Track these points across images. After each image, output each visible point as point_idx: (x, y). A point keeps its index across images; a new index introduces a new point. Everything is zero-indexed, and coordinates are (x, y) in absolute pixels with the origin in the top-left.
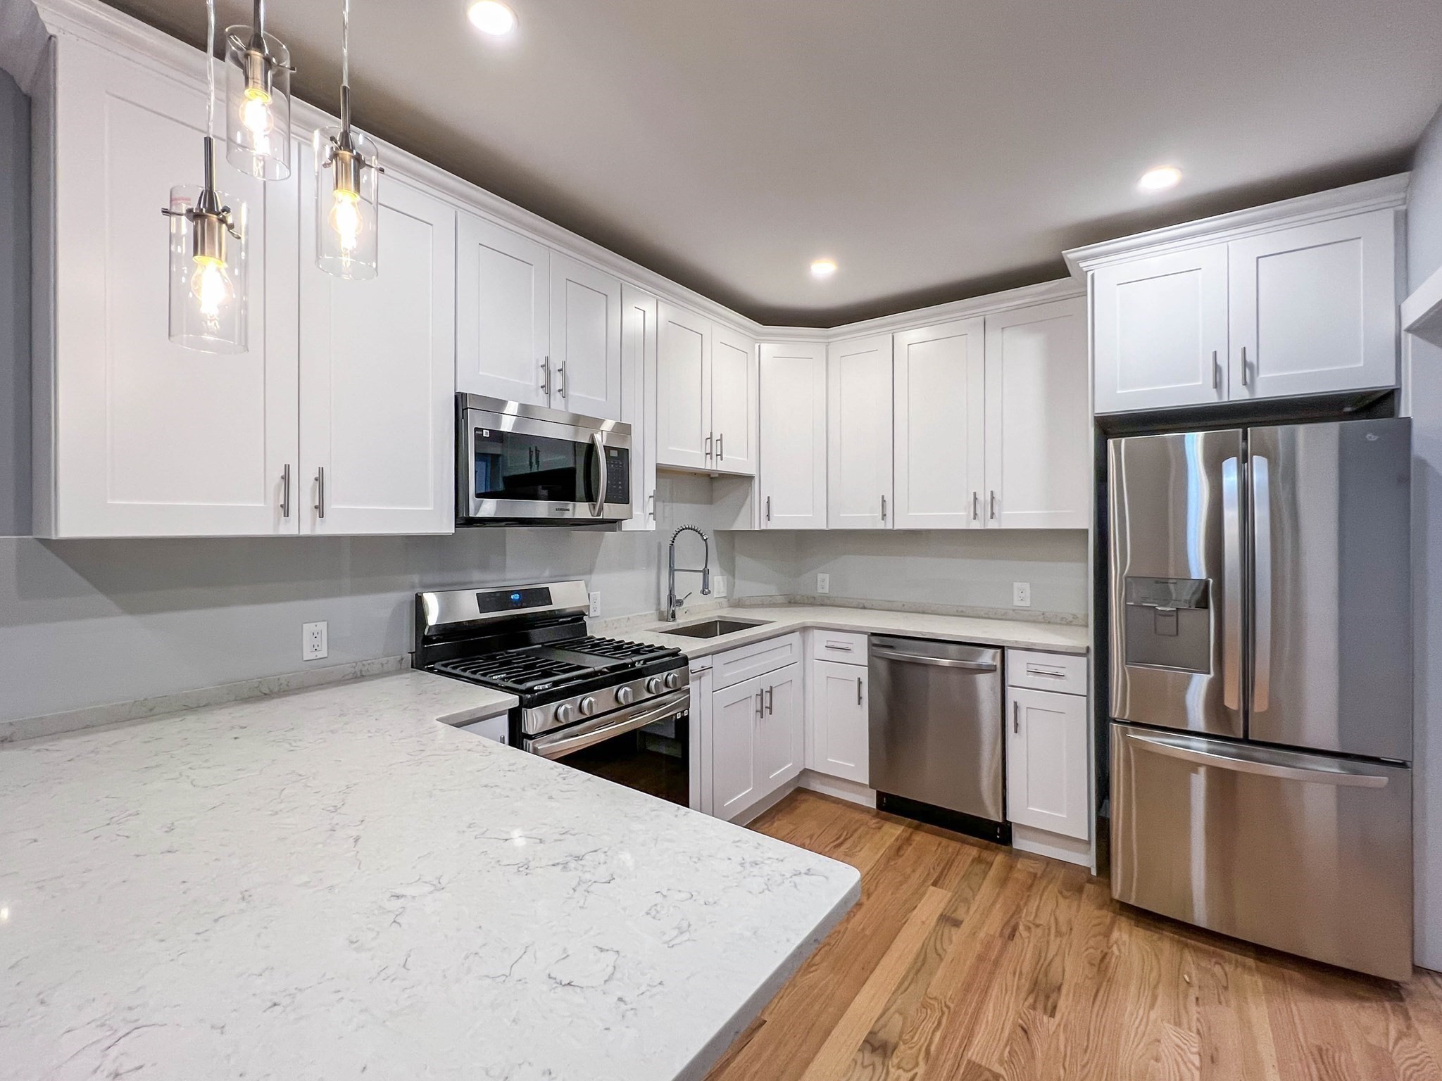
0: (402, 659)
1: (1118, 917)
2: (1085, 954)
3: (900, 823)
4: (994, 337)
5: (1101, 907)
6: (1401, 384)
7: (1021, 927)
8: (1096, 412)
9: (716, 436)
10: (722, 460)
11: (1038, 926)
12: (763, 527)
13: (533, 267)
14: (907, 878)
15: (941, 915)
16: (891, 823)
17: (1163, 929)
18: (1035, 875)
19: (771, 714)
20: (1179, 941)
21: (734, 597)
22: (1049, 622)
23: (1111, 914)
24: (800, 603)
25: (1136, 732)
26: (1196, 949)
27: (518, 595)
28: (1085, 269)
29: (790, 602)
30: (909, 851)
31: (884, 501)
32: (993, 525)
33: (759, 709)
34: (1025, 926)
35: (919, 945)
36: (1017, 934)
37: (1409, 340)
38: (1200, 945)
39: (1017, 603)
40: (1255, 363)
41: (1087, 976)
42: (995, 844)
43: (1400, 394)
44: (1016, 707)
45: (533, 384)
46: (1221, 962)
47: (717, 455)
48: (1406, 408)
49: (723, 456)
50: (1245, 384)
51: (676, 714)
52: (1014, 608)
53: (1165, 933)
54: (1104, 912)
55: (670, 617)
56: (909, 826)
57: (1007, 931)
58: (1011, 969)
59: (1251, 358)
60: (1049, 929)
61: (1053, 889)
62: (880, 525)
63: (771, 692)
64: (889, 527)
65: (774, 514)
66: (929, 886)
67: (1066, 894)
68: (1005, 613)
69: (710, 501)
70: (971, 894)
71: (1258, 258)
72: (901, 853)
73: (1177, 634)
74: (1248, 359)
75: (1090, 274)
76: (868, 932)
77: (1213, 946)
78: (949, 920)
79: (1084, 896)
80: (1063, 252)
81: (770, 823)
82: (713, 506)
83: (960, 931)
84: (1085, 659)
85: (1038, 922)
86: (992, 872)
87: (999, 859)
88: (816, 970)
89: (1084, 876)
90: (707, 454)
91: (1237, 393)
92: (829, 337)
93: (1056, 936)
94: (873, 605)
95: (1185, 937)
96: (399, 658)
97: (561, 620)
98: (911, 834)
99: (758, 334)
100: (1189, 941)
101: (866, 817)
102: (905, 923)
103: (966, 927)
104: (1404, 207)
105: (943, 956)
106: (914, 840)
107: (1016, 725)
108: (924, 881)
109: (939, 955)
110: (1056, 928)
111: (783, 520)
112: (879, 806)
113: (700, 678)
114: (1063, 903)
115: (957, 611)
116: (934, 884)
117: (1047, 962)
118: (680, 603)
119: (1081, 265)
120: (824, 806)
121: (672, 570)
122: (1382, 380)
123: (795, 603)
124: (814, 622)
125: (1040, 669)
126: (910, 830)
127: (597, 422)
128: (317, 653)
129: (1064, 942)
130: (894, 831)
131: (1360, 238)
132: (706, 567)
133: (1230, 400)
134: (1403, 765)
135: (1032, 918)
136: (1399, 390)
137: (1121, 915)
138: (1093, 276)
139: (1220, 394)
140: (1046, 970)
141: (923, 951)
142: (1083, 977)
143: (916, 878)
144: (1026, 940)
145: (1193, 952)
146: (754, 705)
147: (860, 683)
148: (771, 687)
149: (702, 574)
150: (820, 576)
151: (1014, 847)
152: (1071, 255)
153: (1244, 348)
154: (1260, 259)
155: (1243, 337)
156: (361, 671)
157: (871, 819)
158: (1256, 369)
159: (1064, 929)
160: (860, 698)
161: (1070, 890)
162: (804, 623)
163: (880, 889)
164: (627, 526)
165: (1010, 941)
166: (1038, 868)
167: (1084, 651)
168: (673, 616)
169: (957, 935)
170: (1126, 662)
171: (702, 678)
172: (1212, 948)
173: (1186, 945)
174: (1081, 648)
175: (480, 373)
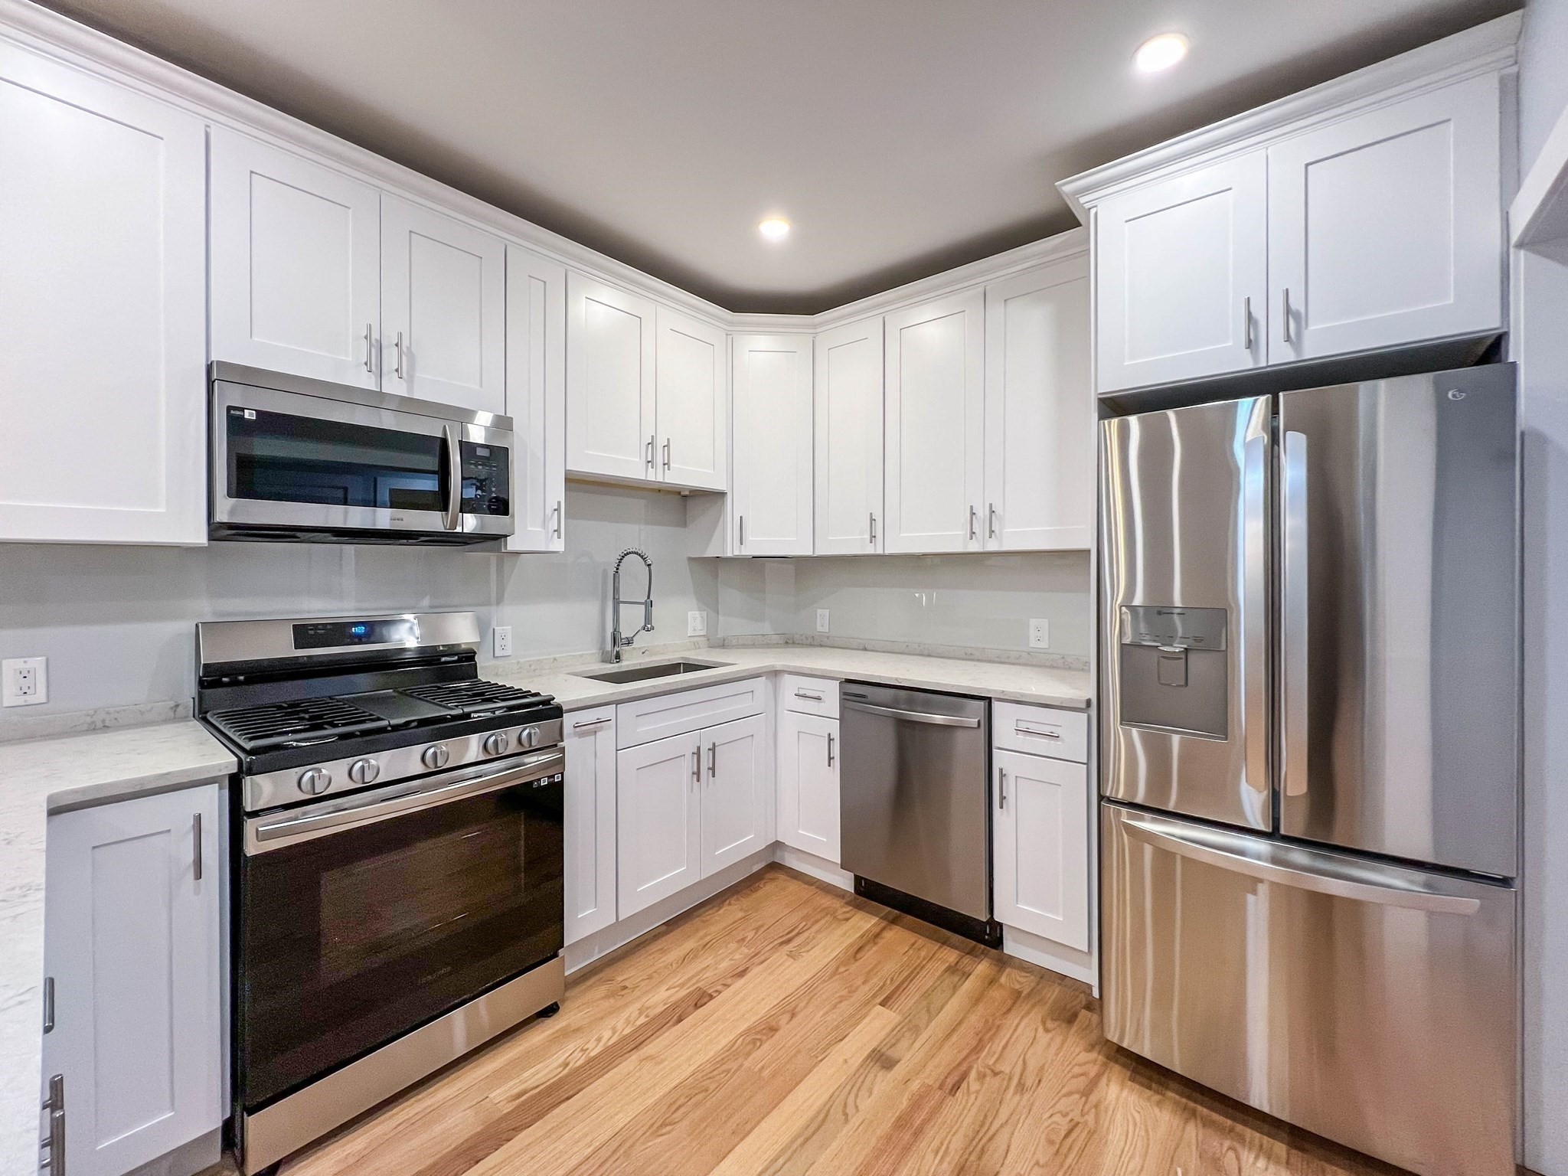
0: (177, 706)
1: (1112, 1064)
2: (1046, 1124)
3: (874, 914)
4: (996, 311)
5: (1091, 1047)
6: (1509, 327)
7: (973, 1075)
8: (1100, 392)
9: (661, 441)
10: (669, 469)
11: (996, 1074)
12: (736, 553)
13: (350, 211)
14: (852, 991)
15: (874, 1051)
16: (864, 913)
17: (1167, 1088)
18: (1019, 993)
19: (714, 776)
20: (1185, 1108)
21: (718, 636)
22: (1070, 668)
23: (1101, 1058)
24: (799, 644)
25: (1131, 817)
26: (1207, 1123)
27: (363, 628)
28: (1087, 206)
29: (787, 643)
30: (870, 955)
31: (872, 520)
32: (992, 546)
33: (695, 770)
34: (978, 1073)
35: (826, 1096)
36: (964, 1085)
37: (1520, 260)
38: (1215, 1116)
39: (1033, 644)
40: (1303, 310)
41: (1037, 1163)
42: (983, 946)
43: (1509, 336)
44: (1002, 775)
45: (350, 359)
46: (1238, 1146)
47: (664, 464)
48: (1516, 351)
49: (671, 465)
50: (1288, 339)
51: (540, 780)
52: (1031, 650)
53: (1170, 1094)
54: (1093, 1055)
55: (613, 658)
56: (884, 918)
57: (950, 1081)
58: (935, 1144)
59: (1297, 304)
60: (1010, 1079)
61: (1037, 1015)
62: (870, 550)
63: (713, 749)
64: (880, 551)
65: (749, 537)
66: (875, 1006)
67: (1050, 1024)
68: (1020, 656)
69: (684, 524)
70: (927, 1018)
71: (1307, 165)
72: (858, 956)
73: (1186, 684)
74: (1294, 306)
75: (1093, 211)
76: (766, 1073)
77: (1234, 1119)
78: (881, 1059)
79: (1074, 1028)
80: (1057, 184)
81: (716, 908)
82: (686, 529)
83: (889, 1075)
84: (1085, 716)
85: (998, 1068)
86: (968, 985)
87: (982, 968)
88: (669, 1132)
89: (1083, 998)
90: (649, 462)
91: (1279, 355)
92: (815, 326)
93: (1015, 1093)
94: (874, 647)
95: (1195, 1102)
96: (172, 704)
97: (443, 659)
98: (883, 929)
99: (731, 323)
100: (1199, 1108)
101: (837, 903)
102: (821, 1061)
103: (899, 1071)
104: (1515, 69)
105: (849, 1117)
106: (883, 938)
107: (1002, 798)
108: (874, 996)
109: (846, 1115)
110: (1020, 1079)
111: (758, 544)
112: (858, 889)
113: (595, 732)
114: (1043, 1038)
115: (966, 654)
116: (883, 1004)
117: (991, 1133)
118: (629, 642)
119: (1082, 200)
120: (794, 886)
121: (617, 602)
122: (1481, 321)
123: (794, 643)
124: (785, 665)
125: (1033, 728)
126: (884, 923)
127: (465, 416)
128: (26, 697)
129: (1023, 1103)
130: (865, 922)
131: (1450, 120)
132: (648, 598)
133: (1270, 364)
134: (1505, 882)
135: (991, 1062)
136: (1506, 334)
137: (1116, 1062)
138: (1096, 213)
139: (1256, 359)
140: (983, 1149)
141: (825, 1111)
142: (1033, 1163)
143: (864, 991)
144: (973, 1097)
145: (1200, 1125)
146: (687, 766)
147: (830, 740)
148: (714, 744)
149: (644, 606)
150: (819, 612)
151: (1005, 951)
152: (1068, 186)
153: (1287, 290)
154: (1310, 167)
155: (1287, 276)
156: (103, 721)
157: (842, 907)
158: (1303, 322)
159: (1030, 1081)
160: (830, 758)
161: (1055, 1020)
162: (773, 666)
163: (811, 1008)
164: (513, 544)
165: (950, 1097)
166: (1024, 982)
167: (1084, 706)
168: (618, 657)
169: (884, 1082)
170: (1121, 720)
171: (598, 733)
172: (1229, 1122)
173: (1193, 1114)
174: (1080, 701)
175: (255, 339)
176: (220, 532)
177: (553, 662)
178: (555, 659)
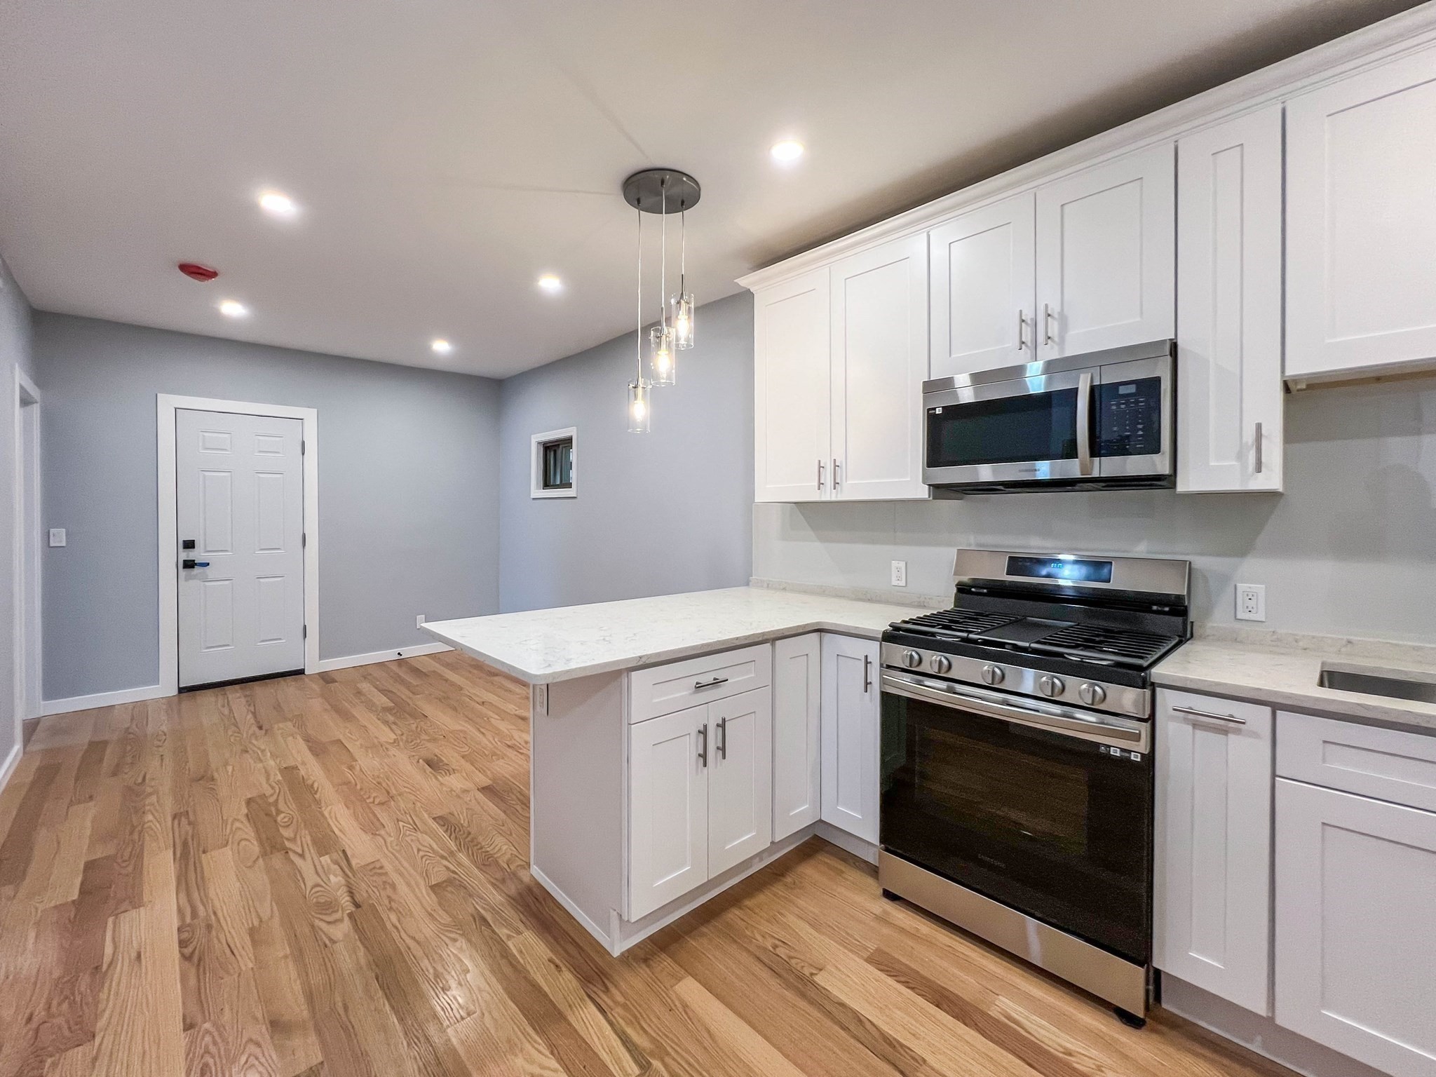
175: (953, 356)
176: (940, 490)
177: (1346, 646)
178: (1349, 642)
